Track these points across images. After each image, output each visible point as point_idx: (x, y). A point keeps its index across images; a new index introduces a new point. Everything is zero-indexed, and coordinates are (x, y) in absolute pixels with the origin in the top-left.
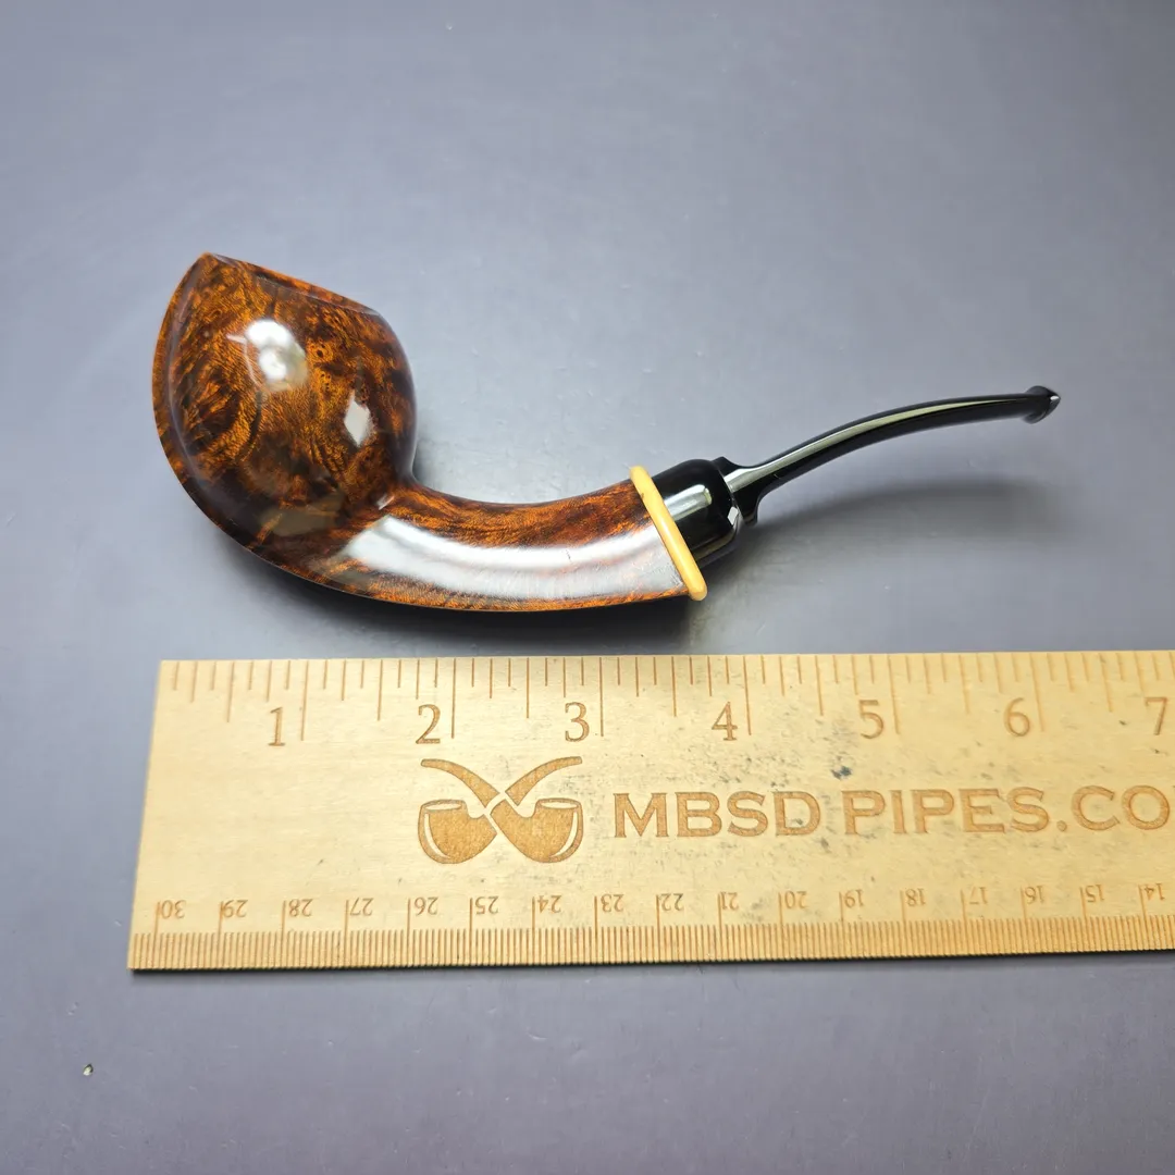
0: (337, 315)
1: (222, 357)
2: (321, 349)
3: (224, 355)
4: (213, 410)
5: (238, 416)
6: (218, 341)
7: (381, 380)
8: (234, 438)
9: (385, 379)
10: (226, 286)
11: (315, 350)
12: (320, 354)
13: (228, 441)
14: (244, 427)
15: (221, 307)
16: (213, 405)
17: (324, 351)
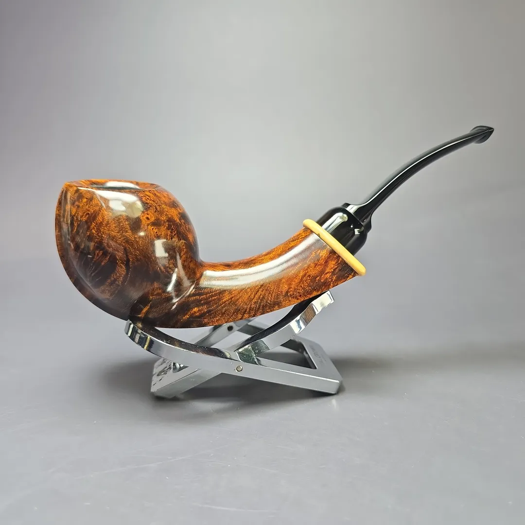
0: (147, 196)
1: (99, 236)
2: (148, 216)
3: (100, 234)
4: (103, 264)
5: (117, 263)
6: (94, 228)
7: (178, 221)
8: (118, 274)
9: (180, 220)
10: (87, 198)
11: (145, 217)
12: (148, 218)
13: (115, 277)
14: (122, 268)
15: (89, 211)
16: (102, 261)
17: (149, 217)
